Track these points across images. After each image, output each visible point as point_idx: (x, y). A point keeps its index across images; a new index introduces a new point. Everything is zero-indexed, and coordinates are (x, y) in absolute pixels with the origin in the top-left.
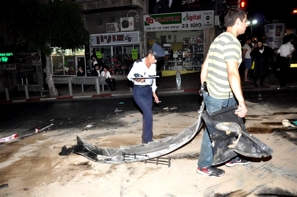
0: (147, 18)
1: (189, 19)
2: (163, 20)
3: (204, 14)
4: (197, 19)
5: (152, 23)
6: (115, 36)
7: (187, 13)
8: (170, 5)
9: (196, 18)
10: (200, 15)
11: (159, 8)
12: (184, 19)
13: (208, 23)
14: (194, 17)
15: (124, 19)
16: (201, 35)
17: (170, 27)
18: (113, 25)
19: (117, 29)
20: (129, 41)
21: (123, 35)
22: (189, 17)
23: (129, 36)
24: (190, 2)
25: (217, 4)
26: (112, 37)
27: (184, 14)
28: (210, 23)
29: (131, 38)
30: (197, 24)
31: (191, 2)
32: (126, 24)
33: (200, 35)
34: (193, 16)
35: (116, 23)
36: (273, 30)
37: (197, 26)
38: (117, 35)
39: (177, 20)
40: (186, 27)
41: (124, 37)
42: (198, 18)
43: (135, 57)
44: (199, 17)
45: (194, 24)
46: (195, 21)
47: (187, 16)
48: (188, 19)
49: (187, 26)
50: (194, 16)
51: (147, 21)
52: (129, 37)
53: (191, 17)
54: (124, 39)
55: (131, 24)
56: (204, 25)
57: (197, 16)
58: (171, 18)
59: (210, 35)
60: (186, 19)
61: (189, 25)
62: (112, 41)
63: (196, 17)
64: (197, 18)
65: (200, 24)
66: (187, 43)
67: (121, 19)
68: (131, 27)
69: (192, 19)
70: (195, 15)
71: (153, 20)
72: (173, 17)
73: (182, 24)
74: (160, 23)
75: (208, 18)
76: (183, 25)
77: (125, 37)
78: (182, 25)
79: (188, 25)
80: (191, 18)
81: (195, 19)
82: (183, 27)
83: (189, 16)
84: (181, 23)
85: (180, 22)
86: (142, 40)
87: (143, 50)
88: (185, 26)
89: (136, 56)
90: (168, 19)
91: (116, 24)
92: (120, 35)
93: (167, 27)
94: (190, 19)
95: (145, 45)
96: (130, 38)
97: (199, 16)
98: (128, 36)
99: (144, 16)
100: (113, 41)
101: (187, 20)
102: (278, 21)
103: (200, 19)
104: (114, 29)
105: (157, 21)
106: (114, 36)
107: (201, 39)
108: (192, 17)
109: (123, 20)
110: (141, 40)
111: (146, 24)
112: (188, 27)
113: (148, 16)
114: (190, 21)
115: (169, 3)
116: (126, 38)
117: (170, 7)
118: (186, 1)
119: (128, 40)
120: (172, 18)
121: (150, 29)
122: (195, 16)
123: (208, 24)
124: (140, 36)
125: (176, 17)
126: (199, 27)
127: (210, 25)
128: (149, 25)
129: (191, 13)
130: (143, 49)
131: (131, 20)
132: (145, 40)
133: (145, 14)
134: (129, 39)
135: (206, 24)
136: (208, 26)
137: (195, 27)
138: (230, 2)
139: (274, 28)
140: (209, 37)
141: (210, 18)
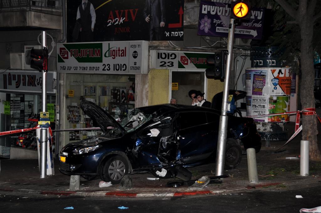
0: (61, 49)
1: (111, 56)
2: (79, 55)
3: (130, 46)
4: (122, 56)
5: (67, 58)
6: (25, 76)
7: (109, 44)
9: (120, 55)
10: (125, 48)
14: (118, 52)
15: (28, 48)
17: (88, 67)
21: (35, 76)
22: (111, 50)
24: (117, 23)
26: (22, 78)
27: (105, 45)
28: (137, 65)
30: (121, 65)
31: (119, 22)
34: (117, 50)
37: (121, 70)
39: (97, 56)
40: (107, 69)
42: (122, 55)
44: (123, 52)
45: (118, 65)
46: (118, 60)
47: (109, 50)
48: (110, 56)
50: (118, 49)
51: (60, 53)
54: (36, 83)
56: (130, 69)
59: (143, 87)
60: (107, 55)
62: (22, 85)
63: (121, 52)
65: (125, 66)
67: (25, 47)
69: (115, 55)
71: (68, 52)
72: (92, 50)
74: (77, 59)
76: (104, 66)
77: (37, 80)
78: (103, 65)
79: (110, 67)
80: (114, 54)
81: (119, 56)
82: (104, 70)
83: (112, 49)
84: (101, 61)
90: (86, 53)
93: (85, 68)
94: (113, 56)
97: (123, 50)
98: (41, 79)
99: (57, 44)
101: (109, 56)
102: (261, 63)
103: (125, 56)
107: (134, 93)
108: (115, 51)
109: (28, 50)
111: (60, 60)
112: (109, 69)
113: (62, 45)
115: (91, 22)
118: (112, 21)
120: (91, 52)
121: (65, 69)
122: (119, 50)
123: (135, 66)
124: (54, 80)
126: (123, 70)
127: (138, 68)
128: (63, 62)
129: (116, 45)
132: (62, 88)
135: (132, 67)
136: (135, 70)
137: (118, 70)
138: (170, 26)
139: (250, 76)
140: (142, 92)
141: (137, 55)
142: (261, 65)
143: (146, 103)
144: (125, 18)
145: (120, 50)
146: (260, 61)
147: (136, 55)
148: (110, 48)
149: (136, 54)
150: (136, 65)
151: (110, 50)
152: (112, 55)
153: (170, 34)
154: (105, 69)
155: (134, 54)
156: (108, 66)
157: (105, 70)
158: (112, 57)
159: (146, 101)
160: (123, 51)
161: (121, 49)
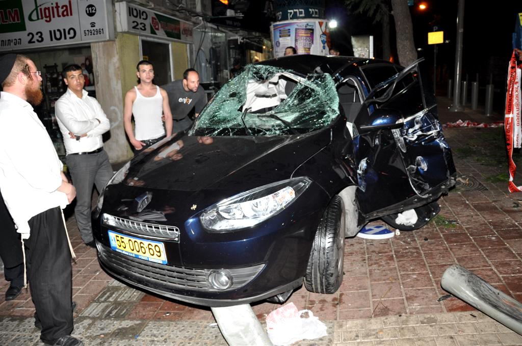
1: (42, 18)
4: (64, 16)
9: (60, 14)
10: (70, 1)
13: (93, 25)
14: (55, 10)
16: (88, 63)
22: (41, 9)
28: (97, 27)
30: (64, 30)
33: (84, 62)
34: (53, 8)
36: (289, 38)
37: (65, 38)
39: (14, 20)
40: (38, 41)
42: (65, 13)
44: (67, 10)
45: (58, 30)
46: (58, 23)
47: (36, 9)
48: (40, 17)
49: (40, 39)
50: (54, 5)
53: (47, 11)
56: (83, 34)
57: (63, 7)
59: (108, 63)
60: (34, 17)
61: (46, 36)
63: (61, 10)
64: (63, 12)
65: (72, 32)
66: (56, 88)
69: (50, 16)
70: (57, 4)
72: (2, 13)
73: (27, 32)
76: (31, 36)
78: (28, 35)
79: (43, 36)
80: (48, 15)
81: (59, 16)
82: (30, 42)
83: (43, 7)
84: (24, 29)
85: (22, 27)
88: (37, 37)
94: (46, 17)
97: (66, 6)
101: (38, 19)
102: (301, 13)
103: (71, 15)
107: (89, 74)
108: (49, 9)
112: (42, 40)
114: (46, 21)
122: (57, 7)
123: (92, 29)
125: (10, 13)
126: (70, 38)
127: (100, 31)
135: (88, 31)
136: (94, 34)
137: (60, 39)
139: (289, 32)
140: (107, 69)
141: (95, 10)
142: (301, 15)
143: (117, 85)
145: (59, 7)
146: (300, 10)
147: (93, 12)
148: (38, 5)
149: (92, 10)
150: (94, 26)
151: (39, 8)
152: (44, 16)
154: (33, 40)
155: (89, 11)
156: (39, 34)
157: (34, 42)
158: (45, 19)
159: (117, 83)
160: (65, 8)
161: (60, 5)
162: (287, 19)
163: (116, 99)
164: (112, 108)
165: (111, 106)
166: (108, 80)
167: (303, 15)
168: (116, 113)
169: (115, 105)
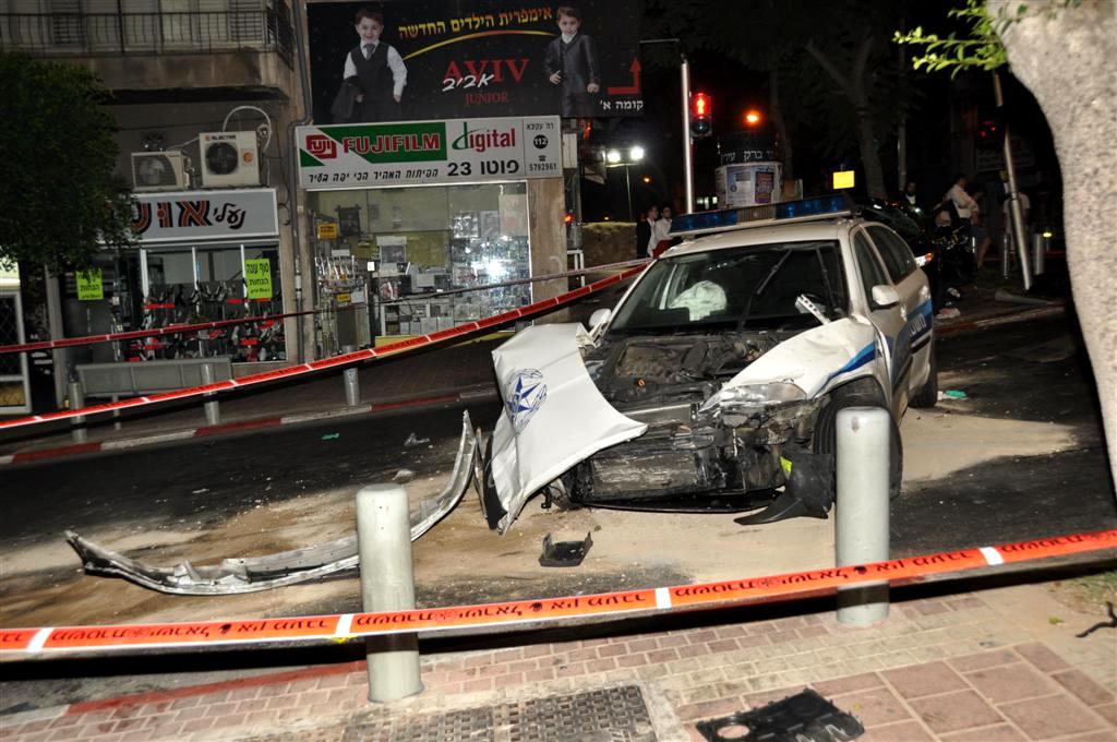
0: (310, 139)
1: (472, 146)
2: (373, 148)
3: (525, 126)
4: (503, 145)
5: (334, 155)
6: (169, 204)
7: (465, 124)
8: (398, 91)
9: (499, 142)
10: (513, 131)
11: (356, 102)
12: (455, 146)
13: (542, 158)
14: (492, 139)
15: (214, 138)
17: (404, 173)
18: (164, 160)
19: (183, 178)
20: (232, 227)
21: (208, 202)
22: (472, 136)
23: (233, 206)
24: (471, 84)
25: (567, 94)
26: (155, 209)
27: (454, 128)
28: (547, 161)
29: (243, 214)
30: (503, 163)
31: (477, 83)
32: (224, 160)
34: (488, 136)
35: (179, 153)
36: (748, 182)
37: (503, 172)
38: (178, 204)
39: (431, 146)
40: (463, 173)
41: (211, 211)
42: (505, 143)
43: (262, 290)
44: (508, 139)
45: (494, 162)
46: (494, 154)
47: (466, 135)
48: (469, 145)
49: (466, 171)
50: (491, 133)
51: (309, 147)
52: (234, 209)
53: (480, 139)
54: (211, 217)
55: (247, 157)
56: (527, 169)
57: (502, 136)
58: (407, 138)
59: (550, 204)
60: (461, 144)
61: (476, 168)
63: (499, 140)
64: (503, 141)
65: (513, 165)
67: (202, 137)
68: (248, 172)
69: (483, 145)
70: (495, 131)
71: (334, 144)
72: (414, 138)
73: (448, 162)
74: (364, 156)
75: (541, 143)
76: (453, 167)
77: (216, 211)
78: (450, 165)
79: (471, 168)
80: (480, 143)
82: (451, 174)
83: (475, 134)
84: (444, 158)
85: (442, 156)
86: (291, 222)
87: (297, 261)
88: (461, 169)
89: (264, 287)
90: (395, 144)
91: (176, 158)
92: (191, 203)
93: (392, 175)
94: (478, 145)
95: (303, 241)
96: (239, 214)
97: (508, 135)
98: (229, 208)
99: (297, 129)
100: (161, 226)
101: (467, 147)
102: (759, 155)
103: (514, 145)
104: (168, 178)
105: (353, 149)
106: (165, 208)
108: (483, 136)
109: (212, 142)
110: (288, 223)
111: (308, 161)
112: (470, 172)
113: (314, 130)
114: (478, 150)
115: (392, 83)
116: (220, 213)
117: (398, 100)
118: (457, 80)
119: (229, 221)
120: (411, 142)
121: (325, 180)
122: (495, 135)
123: (541, 163)
124: (280, 205)
125: (427, 139)
126: (511, 172)
127: (550, 167)
128: (320, 164)
129: (480, 125)
130: (295, 258)
131: (245, 141)
132: (302, 223)
133: (298, 123)
134: (233, 219)
135: (535, 165)
136: (543, 169)
137: (496, 172)
138: (612, 91)
139: (748, 176)
140: (548, 211)
141: (546, 142)
142: (758, 158)
144: (492, 76)
145: (497, 135)
146: (759, 152)
147: (544, 143)
148: (469, 131)
149: (542, 141)
150: (544, 160)
151: (469, 136)
152: (475, 144)
153: (613, 105)
154: (455, 173)
155: (538, 142)
156: (466, 165)
157: (457, 175)
158: (476, 148)
160: (505, 137)
161: (499, 133)
162: (742, 161)
163: (559, 247)
164: (553, 257)
165: (551, 255)
166: (549, 224)
167: (761, 157)
168: (557, 264)
169: (556, 254)
